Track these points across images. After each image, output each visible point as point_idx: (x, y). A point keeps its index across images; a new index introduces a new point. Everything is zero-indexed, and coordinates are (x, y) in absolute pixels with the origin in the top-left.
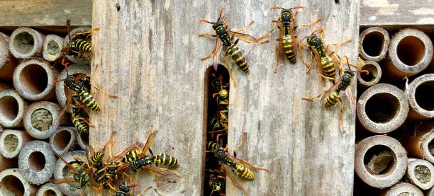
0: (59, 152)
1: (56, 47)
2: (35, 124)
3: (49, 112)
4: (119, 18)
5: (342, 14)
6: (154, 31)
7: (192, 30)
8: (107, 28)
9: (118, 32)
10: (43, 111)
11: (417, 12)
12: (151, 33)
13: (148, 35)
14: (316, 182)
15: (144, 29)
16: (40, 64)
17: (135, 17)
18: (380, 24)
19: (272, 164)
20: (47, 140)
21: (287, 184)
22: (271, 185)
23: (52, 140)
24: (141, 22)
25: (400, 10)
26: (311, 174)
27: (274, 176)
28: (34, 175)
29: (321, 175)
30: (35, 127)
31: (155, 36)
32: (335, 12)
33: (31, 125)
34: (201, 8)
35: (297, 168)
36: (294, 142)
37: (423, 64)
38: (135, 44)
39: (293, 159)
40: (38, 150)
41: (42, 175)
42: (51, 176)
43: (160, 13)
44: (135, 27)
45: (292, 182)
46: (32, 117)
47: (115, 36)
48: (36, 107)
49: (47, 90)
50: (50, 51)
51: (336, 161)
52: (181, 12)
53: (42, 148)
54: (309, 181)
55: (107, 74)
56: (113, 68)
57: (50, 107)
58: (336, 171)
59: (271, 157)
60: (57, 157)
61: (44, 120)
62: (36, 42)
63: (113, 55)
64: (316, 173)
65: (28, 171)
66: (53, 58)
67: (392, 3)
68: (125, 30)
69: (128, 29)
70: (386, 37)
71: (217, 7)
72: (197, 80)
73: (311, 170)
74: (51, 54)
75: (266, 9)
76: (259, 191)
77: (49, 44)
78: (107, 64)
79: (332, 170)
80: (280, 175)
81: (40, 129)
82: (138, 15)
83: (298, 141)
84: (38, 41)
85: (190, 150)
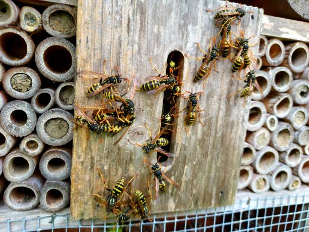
0: (40, 110)
1: (33, 19)
2: (14, 86)
3: (28, 76)
4: (103, 3)
5: (254, 26)
6: (131, 18)
7: (160, 22)
8: (93, 10)
9: (102, 15)
10: (23, 76)
11: (282, 30)
12: (129, 19)
13: (127, 21)
14: (229, 130)
15: (123, 15)
16: (18, 33)
17: (117, 4)
18: (264, 34)
19: (206, 121)
20: (29, 100)
21: (213, 133)
22: (203, 134)
23: (34, 101)
24: (122, 9)
25: (274, 27)
26: (227, 127)
27: (206, 128)
28: (17, 129)
29: (232, 128)
30: (14, 89)
31: (132, 23)
32: (251, 24)
33: (11, 87)
34: (169, 6)
35: (220, 123)
36: (219, 108)
37: (280, 61)
38: (116, 27)
39: (218, 117)
40: (19, 108)
41: (24, 129)
42: (33, 130)
43: (137, 5)
44: (117, 13)
45: (216, 131)
46: (11, 81)
47: (100, 19)
48: (15, 71)
49: (26, 58)
50: (27, 22)
51: (241, 118)
52: (153, 7)
53: (24, 107)
54: (225, 131)
55: (93, 51)
56: (97, 46)
57: (29, 72)
58: (240, 124)
59: (206, 116)
60: (38, 115)
61: (24, 83)
62: (13, 11)
63: (97, 35)
64: (229, 126)
65: (10, 126)
66: (31, 29)
67: (270, 22)
68: (108, 14)
69: (111, 13)
70: (266, 43)
71: (180, 7)
72: (162, 62)
73: (227, 124)
74: (28, 24)
76: (196, 138)
77: (26, 16)
78: (92, 42)
79: (238, 123)
80: (209, 128)
81: (20, 90)
82: (119, 3)
83: (222, 106)
84: (15, 11)
85: (154, 112)
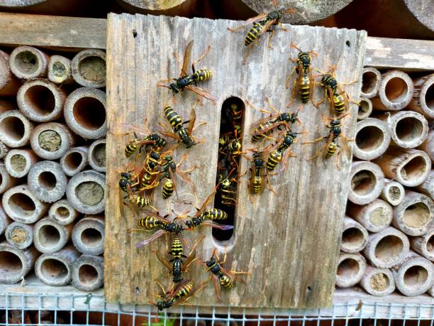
0: (71, 172)
1: (62, 68)
2: (42, 145)
3: (57, 133)
4: (136, 44)
6: (172, 61)
7: (210, 62)
8: (124, 54)
9: (135, 59)
10: (51, 133)
11: (405, 56)
12: (169, 62)
13: (166, 64)
14: (317, 202)
15: (161, 57)
16: (46, 85)
17: (153, 45)
18: (374, 65)
19: (280, 189)
20: (58, 161)
21: (292, 205)
22: (278, 206)
23: (63, 161)
24: (159, 50)
25: (392, 54)
26: (313, 197)
27: (281, 199)
28: (45, 194)
29: (322, 199)
30: (43, 148)
31: (173, 66)
32: (345, 53)
33: (38, 146)
34: (221, 40)
35: (302, 192)
36: (300, 170)
37: (405, 102)
38: (153, 73)
39: (298, 184)
40: (47, 170)
41: (54, 194)
42: (63, 194)
43: (179, 42)
44: (153, 55)
45: (297, 204)
46: (39, 138)
47: (132, 64)
48: (43, 128)
49: (55, 113)
50: (56, 72)
51: (336, 186)
52: (200, 43)
53: (52, 168)
54: (311, 203)
55: (125, 102)
56: (131, 96)
57: (58, 128)
58: (335, 195)
59: (279, 182)
60: (69, 178)
61: (53, 141)
62: (40, 62)
63: (130, 83)
64: (317, 196)
65: (38, 190)
66: (60, 80)
67: (385, 47)
68: (142, 58)
69: (146, 57)
70: (379, 77)
71: (237, 40)
72: (214, 112)
73: (314, 194)
74: (57, 75)
75: (283, 46)
76: (267, 211)
77: (54, 65)
78: (124, 92)
79: (331, 193)
80: (287, 198)
81: (48, 150)
82: (156, 43)
83: (304, 169)
84: (43, 62)
85: (206, 175)
